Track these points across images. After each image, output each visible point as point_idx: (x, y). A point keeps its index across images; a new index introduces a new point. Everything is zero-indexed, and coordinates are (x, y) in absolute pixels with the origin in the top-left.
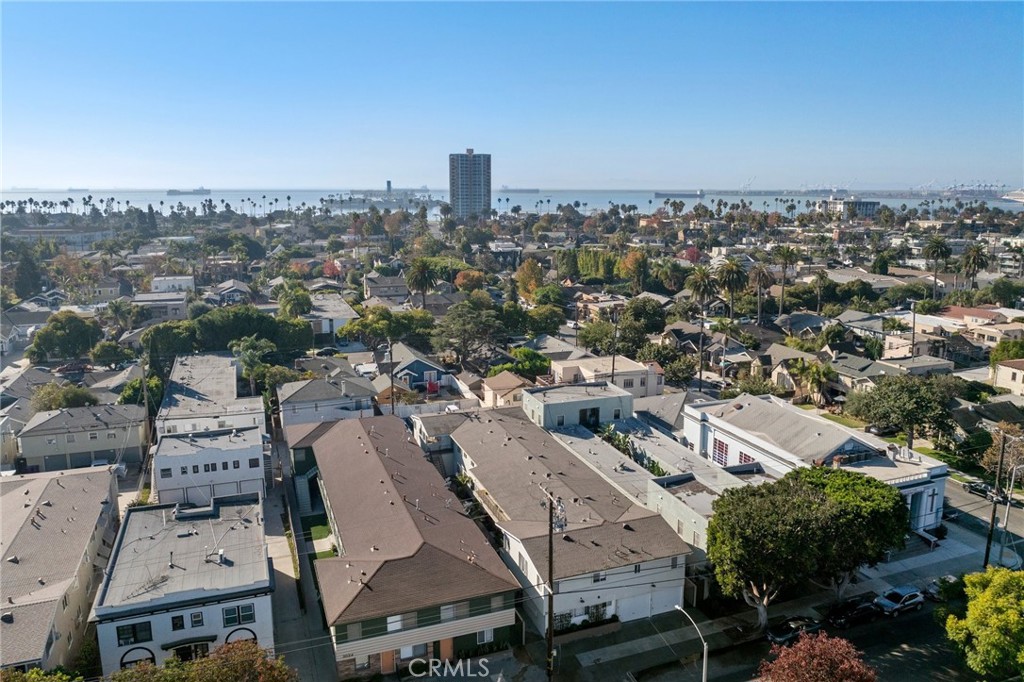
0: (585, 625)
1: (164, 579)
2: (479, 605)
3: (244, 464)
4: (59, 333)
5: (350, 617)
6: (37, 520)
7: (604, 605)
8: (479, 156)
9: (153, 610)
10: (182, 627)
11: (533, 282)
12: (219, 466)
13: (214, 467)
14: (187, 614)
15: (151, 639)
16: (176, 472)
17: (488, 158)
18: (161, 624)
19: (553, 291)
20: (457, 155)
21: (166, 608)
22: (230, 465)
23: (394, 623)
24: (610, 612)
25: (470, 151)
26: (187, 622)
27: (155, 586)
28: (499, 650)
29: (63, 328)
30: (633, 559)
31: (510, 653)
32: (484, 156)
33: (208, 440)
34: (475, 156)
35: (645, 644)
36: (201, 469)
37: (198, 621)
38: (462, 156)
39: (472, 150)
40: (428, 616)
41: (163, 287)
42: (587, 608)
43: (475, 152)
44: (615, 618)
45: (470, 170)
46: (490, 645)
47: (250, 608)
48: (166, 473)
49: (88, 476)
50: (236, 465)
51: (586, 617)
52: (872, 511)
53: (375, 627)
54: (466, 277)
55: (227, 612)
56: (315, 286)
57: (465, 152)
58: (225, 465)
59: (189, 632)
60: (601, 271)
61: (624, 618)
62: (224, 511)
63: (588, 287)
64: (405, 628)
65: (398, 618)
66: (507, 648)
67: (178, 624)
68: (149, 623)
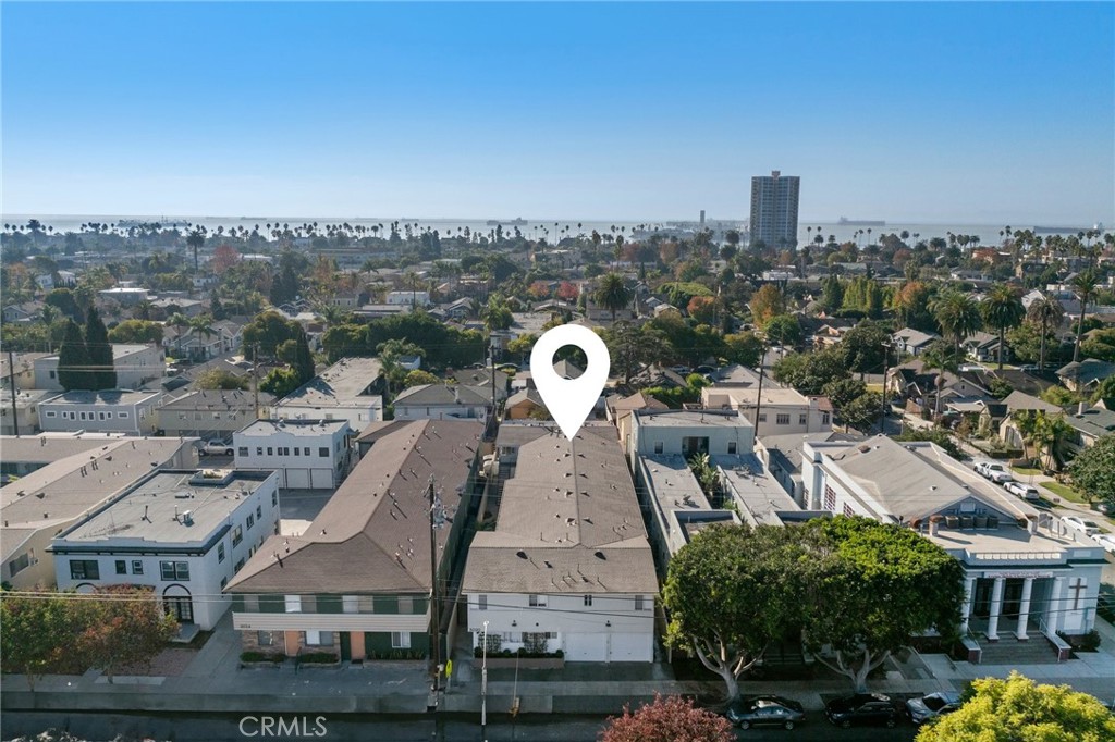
0: (522, 654)
2: (385, 603)
3: (315, 452)
5: (247, 587)
6: (88, 469)
7: (547, 635)
8: (786, 179)
9: (98, 551)
10: (125, 572)
11: (769, 310)
12: (292, 452)
13: (287, 452)
14: (129, 559)
15: (97, 578)
16: (252, 451)
17: (796, 182)
18: (106, 564)
19: (787, 321)
20: (760, 178)
21: (111, 551)
22: (302, 451)
23: (293, 603)
24: (553, 646)
25: (776, 173)
26: (129, 568)
27: (115, 531)
28: (414, 658)
30: (582, 587)
31: (425, 665)
32: (792, 178)
33: (294, 427)
34: (780, 179)
35: (577, 688)
36: (275, 451)
37: (138, 569)
38: (765, 179)
39: (779, 173)
40: (328, 603)
41: (397, 301)
42: (525, 635)
43: (781, 175)
44: (559, 654)
45: (776, 196)
46: (404, 651)
47: (185, 565)
48: (244, 451)
49: (161, 443)
50: (307, 451)
51: (522, 645)
53: (274, 604)
54: (698, 303)
55: (164, 565)
56: (541, 307)
57: (770, 175)
58: (297, 452)
59: (129, 578)
60: (868, 304)
61: (566, 658)
62: (237, 482)
63: (839, 320)
64: (304, 611)
65: (297, 598)
66: (423, 658)
67: (121, 568)
68: (96, 562)
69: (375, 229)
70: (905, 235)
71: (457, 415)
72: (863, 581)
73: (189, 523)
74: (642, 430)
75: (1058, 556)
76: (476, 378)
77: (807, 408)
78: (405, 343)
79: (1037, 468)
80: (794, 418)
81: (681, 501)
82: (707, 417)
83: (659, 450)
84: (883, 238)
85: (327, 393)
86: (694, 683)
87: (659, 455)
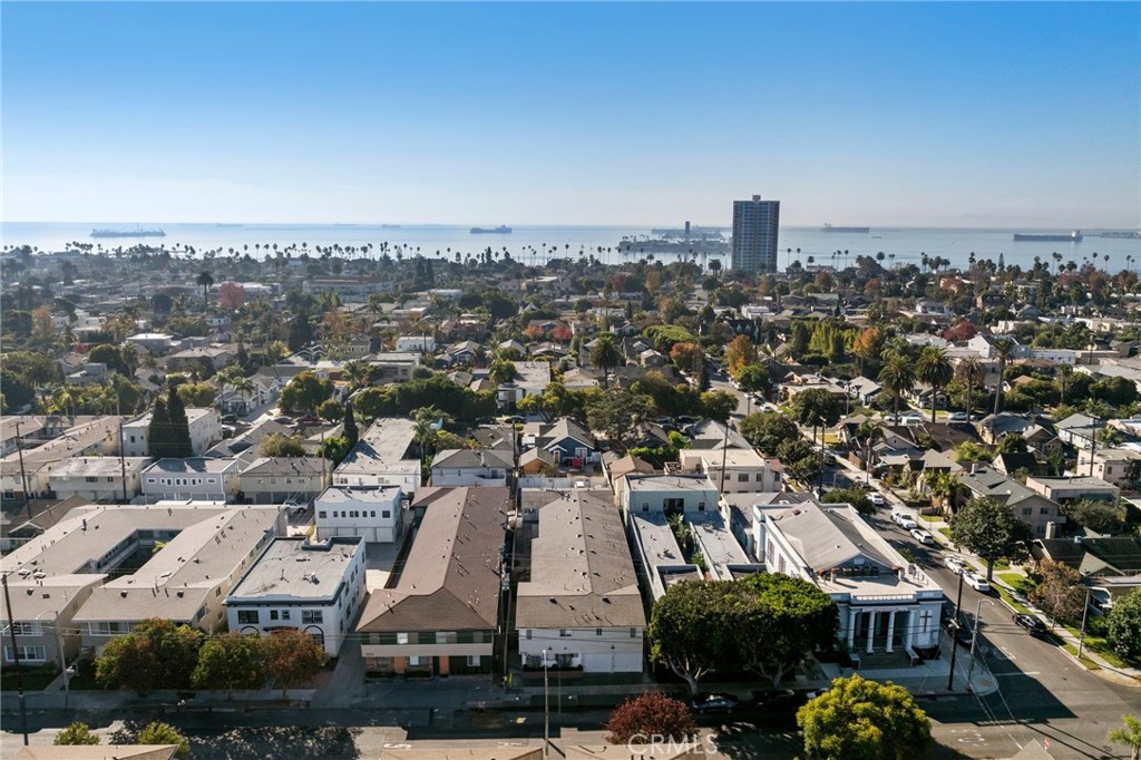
0: (554, 668)
1: (273, 586)
2: (465, 636)
3: (379, 514)
4: (299, 390)
5: (372, 628)
6: (220, 537)
7: (572, 655)
8: (766, 203)
9: (259, 604)
10: (277, 618)
11: (742, 359)
12: (361, 514)
13: (357, 513)
14: (280, 610)
15: (258, 622)
16: (330, 515)
17: (776, 205)
18: (264, 612)
19: (756, 371)
20: (742, 202)
21: (268, 604)
22: (369, 514)
23: (403, 638)
24: (576, 662)
25: (757, 197)
26: (280, 615)
27: (265, 589)
28: (483, 673)
29: (301, 387)
30: (595, 623)
31: (490, 677)
32: (772, 203)
33: (359, 492)
34: (761, 203)
35: (593, 690)
36: (348, 514)
37: (286, 616)
38: (747, 203)
39: (759, 197)
40: (427, 637)
41: (406, 346)
42: (557, 655)
43: (762, 199)
44: (580, 668)
45: (757, 219)
46: (476, 668)
47: (319, 613)
48: (323, 515)
49: (264, 512)
50: (373, 514)
51: (555, 662)
52: (782, 616)
53: (389, 638)
54: (680, 349)
55: (305, 613)
56: (538, 351)
57: (750, 199)
58: (365, 514)
59: (280, 622)
60: (831, 349)
61: (586, 670)
62: (336, 547)
63: (804, 367)
64: (409, 643)
65: (405, 635)
66: (489, 673)
67: (274, 615)
68: (256, 612)
69: (364, 249)
70: (881, 256)
71: (483, 477)
72: (773, 619)
73: (316, 581)
74: (632, 494)
75: (911, 597)
76: (492, 437)
77: (762, 469)
78: (433, 410)
79: (940, 515)
80: (752, 477)
81: (662, 554)
82: (683, 480)
83: (646, 509)
84: (860, 259)
85: (374, 458)
86: (669, 685)
87: (646, 513)
